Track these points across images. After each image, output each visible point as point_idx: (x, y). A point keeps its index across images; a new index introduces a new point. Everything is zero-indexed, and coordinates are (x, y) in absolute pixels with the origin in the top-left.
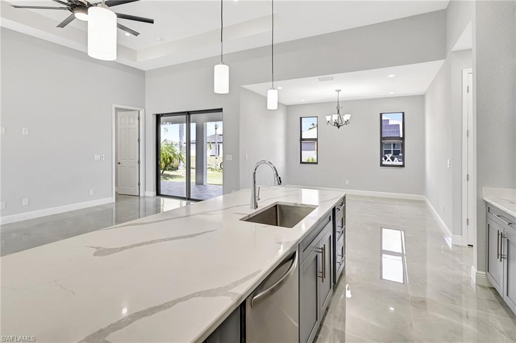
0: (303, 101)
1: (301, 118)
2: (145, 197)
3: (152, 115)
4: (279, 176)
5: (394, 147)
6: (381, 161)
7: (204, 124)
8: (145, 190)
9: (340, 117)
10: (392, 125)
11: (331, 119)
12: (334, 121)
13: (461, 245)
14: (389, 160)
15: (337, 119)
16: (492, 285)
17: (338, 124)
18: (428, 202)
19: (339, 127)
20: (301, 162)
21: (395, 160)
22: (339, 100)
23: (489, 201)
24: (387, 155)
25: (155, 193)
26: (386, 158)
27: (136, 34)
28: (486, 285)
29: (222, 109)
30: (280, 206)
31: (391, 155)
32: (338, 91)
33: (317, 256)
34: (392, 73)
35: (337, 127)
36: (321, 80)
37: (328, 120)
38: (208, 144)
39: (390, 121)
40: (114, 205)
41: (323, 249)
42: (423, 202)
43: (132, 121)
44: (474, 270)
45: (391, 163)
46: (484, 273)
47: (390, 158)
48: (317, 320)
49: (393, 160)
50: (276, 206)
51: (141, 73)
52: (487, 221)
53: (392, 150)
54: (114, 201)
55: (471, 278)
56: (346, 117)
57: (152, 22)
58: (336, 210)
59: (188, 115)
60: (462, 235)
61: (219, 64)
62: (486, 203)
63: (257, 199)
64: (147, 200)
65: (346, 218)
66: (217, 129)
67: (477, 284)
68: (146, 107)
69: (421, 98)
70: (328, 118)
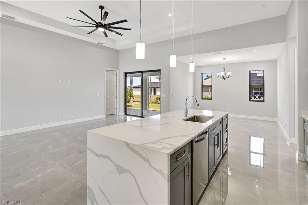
0: (203, 64)
1: (202, 74)
2: (119, 115)
3: (123, 73)
4: (198, 102)
5: (260, 90)
6: (250, 98)
7: (148, 77)
8: (119, 112)
9: (225, 73)
10: (259, 76)
11: (220, 74)
12: (222, 75)
13: (294, 143)
14: (257, 99)
15: (223, 74)
16: (306, 160)
17: (224, 77)
18: (279, 123)
19: (224, 79)
20: (202, 99)
21: (261, 99)
22: (225, 63)
23: (304, 117)
24: (255, 95)
25: (124, 113)
26: (255, 97)
27: (121, 35)
28: (304, 160)
29: (160, 70)
30: (196, 117)
31: (258, 95)
32: (224, 59)
33: (215, 137)
34: (255, 50)
35: (223, 79)
36: (214, 54)
37: (218, 75)
38: (149, 88)
39: (257, 74)
40: (105, 119)
41: (218, 134)
42: (276, 122)
43: (112, 76)
44: (297, 153)
45: (258, 99)
46: (303, 154)
47: (258, 97)
48: (215, 164)
49: (260, 98)
50: (195, 117)
51: (118, 51)
52: (303, 127)
53: (259, 92)
54: (105, 117)
55: (296, 157)
56: (229, 74)
57: (130, 30)
58: (224, 120)
59: (142, 73)
60: (294, 138)
61: (172, 55)
62: (303, 119)
63: (187, 113)
64: (120, 117)
65: (229, 125)
66: (151, 80)
67: (298, 160)
68: (120, 69)
69: (275, 61)
70: (218, 74)
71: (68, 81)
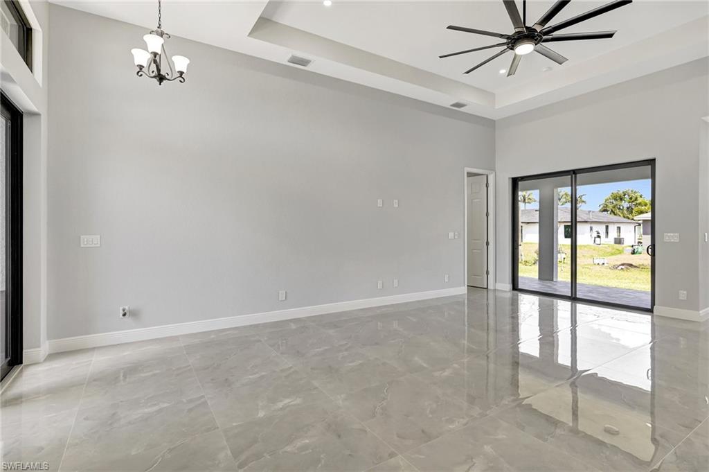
2: (495, 290)
3: (509, 179)
8: (496, 281)
25: (511, 286)
40: (466, 297)
43: (476, 190)
51: (492, 124)
54: (466, 292)
59: (574, 176)
64: (499, 294)
68: (497, 168)
71: (395, 201)
